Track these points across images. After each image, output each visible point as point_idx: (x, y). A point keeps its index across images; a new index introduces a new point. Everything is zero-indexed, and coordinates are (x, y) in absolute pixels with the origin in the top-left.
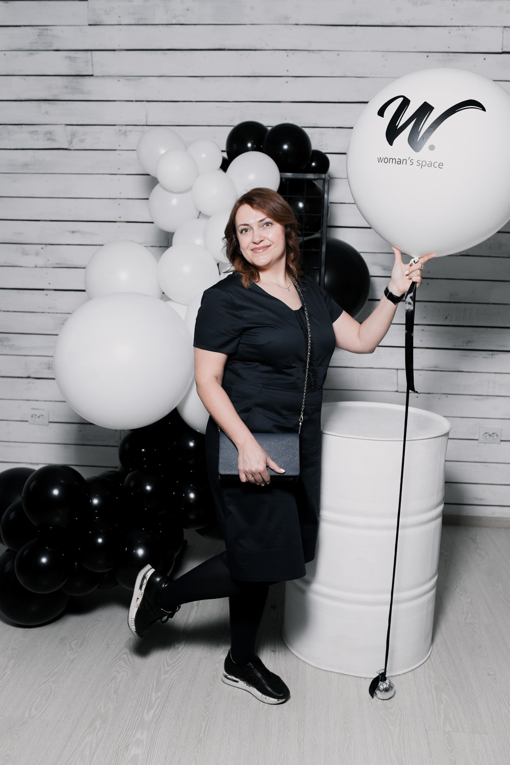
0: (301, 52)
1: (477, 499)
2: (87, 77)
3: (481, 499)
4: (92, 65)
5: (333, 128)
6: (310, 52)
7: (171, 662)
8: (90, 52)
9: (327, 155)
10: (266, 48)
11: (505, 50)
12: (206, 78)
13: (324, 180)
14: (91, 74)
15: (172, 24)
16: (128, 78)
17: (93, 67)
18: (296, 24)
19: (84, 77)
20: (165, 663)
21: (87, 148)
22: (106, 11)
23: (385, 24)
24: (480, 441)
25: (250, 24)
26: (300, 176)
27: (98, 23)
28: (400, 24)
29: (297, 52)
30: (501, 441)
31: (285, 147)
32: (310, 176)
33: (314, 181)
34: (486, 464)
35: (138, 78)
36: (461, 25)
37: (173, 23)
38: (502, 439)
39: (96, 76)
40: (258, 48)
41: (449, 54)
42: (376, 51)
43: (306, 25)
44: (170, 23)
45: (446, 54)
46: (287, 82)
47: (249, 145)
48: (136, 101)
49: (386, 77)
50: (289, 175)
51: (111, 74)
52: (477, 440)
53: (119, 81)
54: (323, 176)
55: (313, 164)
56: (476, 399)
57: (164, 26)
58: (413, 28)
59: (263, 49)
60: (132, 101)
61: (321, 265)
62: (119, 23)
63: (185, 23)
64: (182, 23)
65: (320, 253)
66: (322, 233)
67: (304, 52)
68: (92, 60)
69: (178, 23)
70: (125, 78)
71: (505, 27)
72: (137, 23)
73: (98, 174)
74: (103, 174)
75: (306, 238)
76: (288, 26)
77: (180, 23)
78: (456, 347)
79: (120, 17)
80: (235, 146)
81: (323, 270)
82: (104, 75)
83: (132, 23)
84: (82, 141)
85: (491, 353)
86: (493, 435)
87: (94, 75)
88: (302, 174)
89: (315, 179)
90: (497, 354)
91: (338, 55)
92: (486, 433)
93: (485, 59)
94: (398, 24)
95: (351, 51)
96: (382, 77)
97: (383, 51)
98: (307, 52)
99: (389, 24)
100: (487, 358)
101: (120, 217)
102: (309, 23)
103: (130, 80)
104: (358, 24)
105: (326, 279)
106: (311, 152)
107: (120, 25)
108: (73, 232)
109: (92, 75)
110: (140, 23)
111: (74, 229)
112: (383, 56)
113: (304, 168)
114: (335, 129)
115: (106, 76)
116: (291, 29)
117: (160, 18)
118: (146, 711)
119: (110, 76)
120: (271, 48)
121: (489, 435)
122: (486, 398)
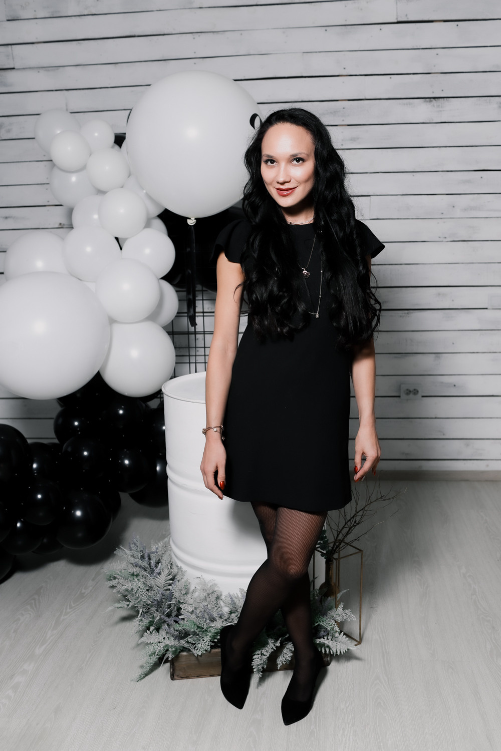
0: (206, 34)
1: (403, 454)
2: (9, 70)
3: (407, 454)
4: (13, 58)
6: (215, 33)
7: (73, 605)
8: (10, 46)
10: (174, 33)
11: (400, 19)
12: (119, 64)
14: (12, 67)
15: (84, 15)
16: (47, 69)
17: (13, 60)
18: (200, 8)
19: (6, 71)
20: (68, 606)
21: (14, 138)
22: (22, 6)
24: (402, 397)
25: (157, 11)
27: (16, 18)
28: (298, 1)
29: (203, 34)
30: (423, 396)
34: (409, 420)
35: (56, 68)
37: (86, 14)
39: (18, 69)
40: (166, 33)
41: (347, 27)
42: (277, 28)
43: (209, 7)
44: (83, 14)
45: (344, 27)
46: (195, 63)
48: (56, 90)
49: (288, 53)
51: (31, 66)
53: (39, 72)
56: (395, 357)
57: (77, 17)
58: (310, 4)
59: (170, 33)
60: (52, 91)
62: (35, 17)
63: (96, 13)
64: (94, 13)
67: (209, 33)
68: (12, 54)
69: (90, 13)
70: (44, 69)
72: (52, 16)
73: (25, 162)
74: (30, 161)
76: (193, 10)
77: (92, 13)
79: (35, 11)
82: (25, 67)
83: (47, 16)
84: (9, 131)
85: (406, 312)
86: (414, 391)
87: (16, 68)
90: (412, 313)
91: (241, 34)
92: (407, 390)
93: (381, 29)
94: (296, 2)
95: (254, 30)
96: (284, 53)
97: (283, 28)
98: (211, 33)
100: (403, 316)
101: (48, 201)
102: (212, 6)
103: (49, 70)
104: (258, 3)
107: (36, 18)
108: (6, 218)
109: (14, 68)
110: (55, 16)
111: (7, 215)
112: (284, 32)
115: (27, 68)
116: (195, 13)
117: (72, 10)
118: (38, 646)
119: (30, 68)
120: (179, 32)
121: (410, 391)
122: (405, 356)
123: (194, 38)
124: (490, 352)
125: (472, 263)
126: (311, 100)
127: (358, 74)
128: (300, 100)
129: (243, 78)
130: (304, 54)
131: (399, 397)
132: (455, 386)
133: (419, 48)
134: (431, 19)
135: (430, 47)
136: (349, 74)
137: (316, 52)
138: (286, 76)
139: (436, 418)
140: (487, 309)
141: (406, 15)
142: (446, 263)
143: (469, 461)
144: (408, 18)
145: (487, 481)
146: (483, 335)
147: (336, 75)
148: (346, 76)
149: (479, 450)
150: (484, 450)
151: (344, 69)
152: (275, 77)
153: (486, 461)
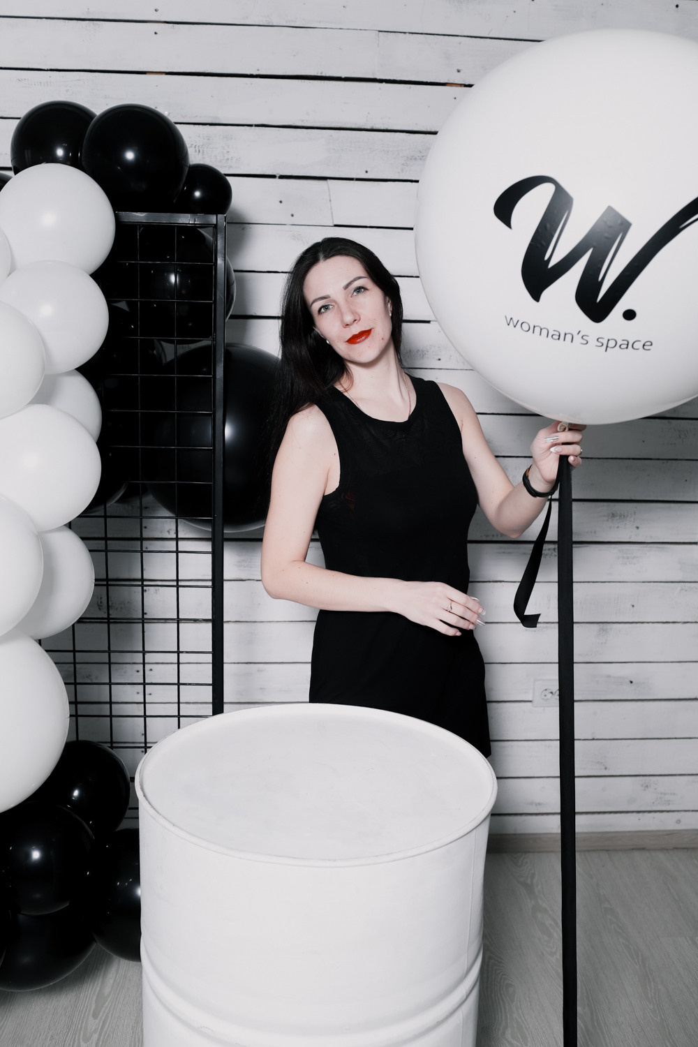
1: (531, 804)
3: (540, 804)
5: (251, 126)
9: (228, 178)
13: (216, 226)
24: (535, 703)
26: (164, 218)
31: (130, 155)
32: (186, 219)
34: (547, 743)
47: (60, 152)
49: (347, 29)
50: (140, 216)
52: (530, 701)
54: (213, 219)
55: (197, 194)
61: (214, 407)
65: (210, 383)
66: (214, 340)
78: (489, 539)
80: (28, 154)
81: (219, 415)
88: (167, 215)
89: (203, 226)
92: (546, 690)
96: (341, 29)
105: (228, 431)
106: (187, 169)
113: (174, 201)
114: (253, 128)
121: (551, 693)
122: (544, 628)
125: (676, 460)
126: (389, 128)
128: (369, 128)
129: (255, 73)
130: (380, 33)
132: (631, 682)
136: (467, 83)
137: (405, 33)
138: (343, 76)
139: (593, 739)
140: (695, 543)
142: (629, 459)
143: (646, 814)
145: (676, 848)
146: (686, 591)
147: (442, 81)
148: (461, 85)
149: (665, 794)
150: (674, 794)
151: (459, 71)
152: (319, 75)
153: (676, 813)
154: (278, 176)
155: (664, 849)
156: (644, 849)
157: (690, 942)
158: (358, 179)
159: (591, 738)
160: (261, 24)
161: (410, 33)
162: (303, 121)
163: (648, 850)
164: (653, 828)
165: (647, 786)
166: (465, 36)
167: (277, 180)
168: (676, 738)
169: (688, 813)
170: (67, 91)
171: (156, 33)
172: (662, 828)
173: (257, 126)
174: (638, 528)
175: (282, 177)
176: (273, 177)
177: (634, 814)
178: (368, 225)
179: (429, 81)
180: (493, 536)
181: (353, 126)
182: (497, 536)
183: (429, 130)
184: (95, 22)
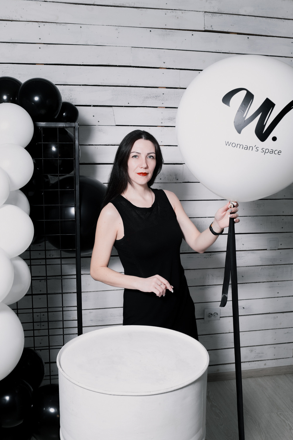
5: (80, 85)
6: (58, 24)
9: (77, 107)
10: (21, 20)
11: (207, 29)
13: (74, 127)
23: (116, 5)
24: (205, 319)
26: (53, 125)
28: (128, 6)
30: (220, 317)
31: (36, 99)
32: (61, 125)
33: (65, 129)
34: (211, 335)
36: (174, 9)
38: (221, 316)
41: (166, 30)
42: (111, 26)
43: (53, 2)
45: (164, 30)
47: (5, 97)
50: (42, 124)
54: (73, 124)
55: (64, 114)
59: (18, 20)
61: (76, 202)
67: (52, 24)
71: (205, 12)
75: (61, 178)
78: (183, 252)
85: (209, 254)
86: (215, 314)
88: (55, 123)
89: (66, 127)
90: (213, 255)
91: (81, 27)
92: (209, 313)
93: (192, 35)
94: (126, 6)
95: (91, 25)
96: (116, 46)
97: (116, 26)
98: (55, 24)
99: (120, 5)
100: (207, 257)
104: (95, 3)
106: (62, 104)
112: (117, 29)
113: (56, 117)
114: (81, 86)
120: (26, 20)
121: (212, 314)
122: (207, 287)
123: (39, 27)
124: (268, 282)
125: (257, 216)
126: (137, 86)
127: (174, 68)
128: (129, 86)
129: (81, 64)
130: (133, 48)
131: (203, 319)
132: (244, 308)
133: (220, 52)
134: (229, 31)
135: (228, 52)
136: (168, 68)
137: (142, 48)
138: (118, 65)
139: (229, 333)
140: (266, 250)
141: (211, 26)
143: (252, 362)
144: (213, 29)
146: (263, 269)
147: (158, 67)
148: (165, 68)
149: (259, 353)
150: (263, 353)
151: (164, 63)
152: (108, 64)
153: (264, 361)
154: (92, 105)
155: (260, 376)
156: (252, 377)
157: (276, 415)
158: (125, 106)
159: (229, 332)
160: (84, 44)
161: (144, 48)
162: (102, 83)
163: (254, 377)
164: (255, 368)
165: (252, 351)
166: (166, 49)
167: (92, 107)
168: (262, 330)
169: (269, 360)
170: (2, 72)
171: (40, 48)
172: (258, 368)
173: (83, 85)
174: (243, 244)
175: (94, 106)
176: (90, 106)
177: (247, 363)
178: (130, 125)
179: (152, 67)
180: (185, 251)
181: (123, 85)
182: (187, 250)
183: (153, 86)
184: (14, 44)
